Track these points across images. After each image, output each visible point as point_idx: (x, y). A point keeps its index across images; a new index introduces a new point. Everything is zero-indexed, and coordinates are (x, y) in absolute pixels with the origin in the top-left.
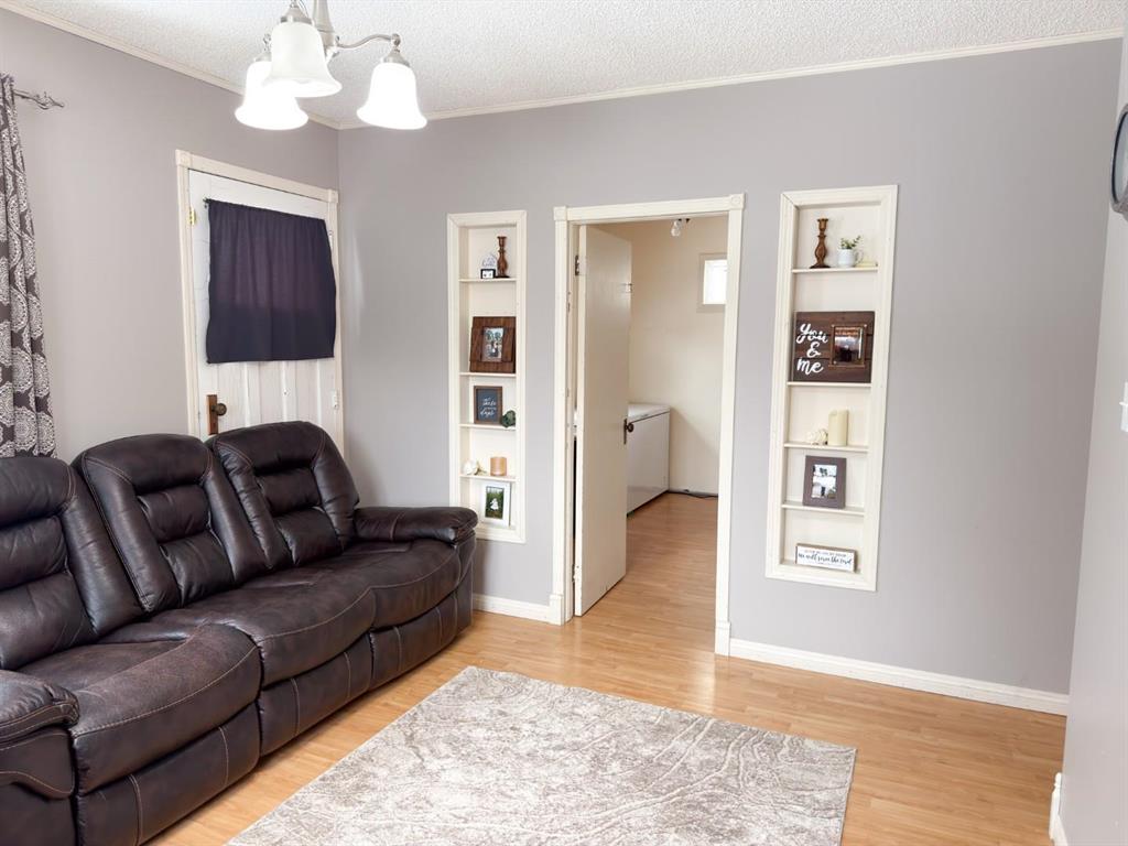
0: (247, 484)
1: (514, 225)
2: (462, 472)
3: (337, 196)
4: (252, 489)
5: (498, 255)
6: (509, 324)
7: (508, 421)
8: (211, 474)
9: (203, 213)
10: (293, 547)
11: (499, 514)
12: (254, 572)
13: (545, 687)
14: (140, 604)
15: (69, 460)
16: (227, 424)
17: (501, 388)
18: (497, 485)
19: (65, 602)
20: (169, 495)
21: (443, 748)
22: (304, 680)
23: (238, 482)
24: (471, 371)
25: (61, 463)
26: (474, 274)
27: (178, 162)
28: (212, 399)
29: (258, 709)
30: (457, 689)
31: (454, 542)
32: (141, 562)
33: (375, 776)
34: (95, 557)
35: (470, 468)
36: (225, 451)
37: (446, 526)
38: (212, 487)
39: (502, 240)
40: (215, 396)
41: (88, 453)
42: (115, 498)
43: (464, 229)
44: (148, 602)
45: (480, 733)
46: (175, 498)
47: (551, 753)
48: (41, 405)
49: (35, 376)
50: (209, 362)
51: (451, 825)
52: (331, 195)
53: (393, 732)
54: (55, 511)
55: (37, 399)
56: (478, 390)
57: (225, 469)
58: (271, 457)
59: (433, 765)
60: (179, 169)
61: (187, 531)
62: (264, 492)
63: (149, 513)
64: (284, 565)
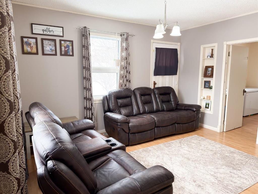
0: (158, 96)
1: (215, 46)
2: (200, 98)
3: (180, 44)
4: (159, 97)
5: (211, 53)
6: (212, 67)
7: (211, 88)
8: (152, 94)
9: (155, 50)
10: (165, 108)
11: (208, 108)
12: (158, 111)
13: (210, 141)
14: (140, 112)
15: (133, 90)
16: (156, 86)
17: (210, 81)
18: (208, 102)
19: (131, 110)
20: (146, 96)
21: (185, 145)
22: (163, 128)
23: (157, 96)
24: (204, 77)
25: (132, 90)
26: (206, 57)
27: (152, 42)
28: (154, 82)
29: (155, 130)
30: (192, 138)
31: (195, 111)
32: (141, 106)
33: (172, 145)
34: (135, 104)
35: (202, 98)
36: (155, 90)
37: (194, 108)
38: (152, 96)
39: (212, 50)
40: (155, 81)
41: (135, 89)
42: (138, 96)
43: (204, 48)
44: (141, 112)
45: (194, 144)
46: (147, 97)
47: (206, 150)
48: (130, 81)
49: (129, 77)
50: (154, 75)
51: (182, 154)
52: (179, 44)
53: (178, 141)
54: (130, 97)
55: (129, 80)
56: (205, 82)
57: (155, 93)
58: (163, 92)
59: (183, 146)
60: (151, 43)
61: (148, 102)
62: (161, 98)
63: (143, 99)
64: (163, 110)
